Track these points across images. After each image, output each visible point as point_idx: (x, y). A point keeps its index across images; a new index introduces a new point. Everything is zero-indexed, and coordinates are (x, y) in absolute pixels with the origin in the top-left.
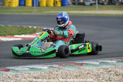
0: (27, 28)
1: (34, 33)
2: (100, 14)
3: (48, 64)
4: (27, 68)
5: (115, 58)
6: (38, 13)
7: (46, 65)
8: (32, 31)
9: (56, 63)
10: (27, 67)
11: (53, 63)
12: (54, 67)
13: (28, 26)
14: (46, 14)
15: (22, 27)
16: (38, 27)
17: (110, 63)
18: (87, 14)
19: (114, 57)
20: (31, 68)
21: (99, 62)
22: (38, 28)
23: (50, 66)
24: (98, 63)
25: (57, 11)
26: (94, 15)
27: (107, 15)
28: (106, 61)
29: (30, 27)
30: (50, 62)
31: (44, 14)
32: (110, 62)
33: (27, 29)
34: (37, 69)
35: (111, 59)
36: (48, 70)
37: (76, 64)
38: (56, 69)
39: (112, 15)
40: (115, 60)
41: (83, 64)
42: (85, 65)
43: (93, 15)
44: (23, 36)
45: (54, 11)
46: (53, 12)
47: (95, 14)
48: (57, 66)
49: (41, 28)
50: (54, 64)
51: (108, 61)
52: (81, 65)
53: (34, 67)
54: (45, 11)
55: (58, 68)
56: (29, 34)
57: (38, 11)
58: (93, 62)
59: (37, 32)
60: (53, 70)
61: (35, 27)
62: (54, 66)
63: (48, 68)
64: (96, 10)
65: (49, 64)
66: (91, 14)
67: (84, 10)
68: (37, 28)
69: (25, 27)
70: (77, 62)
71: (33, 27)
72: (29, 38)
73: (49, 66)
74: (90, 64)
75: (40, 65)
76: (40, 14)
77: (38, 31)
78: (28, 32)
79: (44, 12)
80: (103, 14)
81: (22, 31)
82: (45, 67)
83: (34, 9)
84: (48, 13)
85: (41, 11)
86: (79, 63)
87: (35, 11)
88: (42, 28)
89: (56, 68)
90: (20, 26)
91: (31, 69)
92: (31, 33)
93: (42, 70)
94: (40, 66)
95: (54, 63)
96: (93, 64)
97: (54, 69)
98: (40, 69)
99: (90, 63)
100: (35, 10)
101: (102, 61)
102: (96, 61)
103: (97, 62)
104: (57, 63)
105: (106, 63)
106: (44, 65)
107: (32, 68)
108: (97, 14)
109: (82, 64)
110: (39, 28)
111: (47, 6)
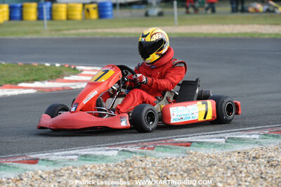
0: (41, 67)
1: (58, 77)
4: (75, 155)
7: (110, 146)
8: (54, 74)
10: (72, 152)
12: (131, 152)
13: (42, 63)
15: (29, 64)
16: (63, 64)
17: (248, 139)
20: (82, 156)
21: (224, 138)
22: (64, 66)
23: (123, 150)
24: (223, 140)
27: (202, 36)
28: (238, 136)
29: (47, 65)
32: (248, 137)
33: (42, 69)
35: (245, 131)
36: (121, 158)
37: (176, 143)
41: (191, 142)
42: (196, 144)
44: (37, 84)
45: (87, 29)
48: (137, 149)
49: (70, 67)
51: (243, 136)
52: (187, 146)
54: (68, 30)
55: (141, 153)
56: (49, 81)
57: (53, 30)
59: (64, 76)
61: (58, 65)
62: (130, 149)
63: (119, 154)
64: (174, 25)
68: (61, 66)
69: (36, 64)
71: (52, 64)
72: (50, 89)
73: (120, 149)
74: (207, 143)
77: (66, 73)
78: (47, 75)
79: (67, 32)
81: (31, 73)
82: (112, 153)
83: (43, 25)
85: (59, 30)
86: (181, 142)
87: (46, 31)
88: (73, 67)
89: (135, 153)
90: (25, 64)
91: (83, 158)
92: (52, 78)
93: (108, 159)
94: (100, 150)
96: (213, 143)
97: (134, 155)
98: (103, 158)
99: (206, 140)
100: (46, 28)
102: (216, 136)
103: (221, 138)
105: (239, 139)
107: (85, 156)
109: (188, 144)
110: (67, 66)
111: (68, 19)
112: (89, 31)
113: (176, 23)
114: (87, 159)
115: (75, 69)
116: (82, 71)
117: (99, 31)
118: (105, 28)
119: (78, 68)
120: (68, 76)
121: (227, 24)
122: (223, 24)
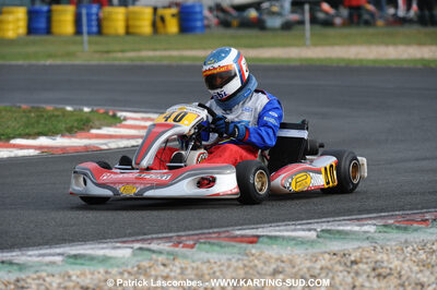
0: (56, 113)
1: (83, 129)
2: (319, 60)
3: (133, 241)
4: (59, 254)
5: (375, 215)
6: (95, 60)
7: (124, 242)
8: (76, 124)
9: (160, 236)
10: (58, 250)
11: (149, 236)
12: (153, 252)
13: (61, 106)
14: (125, 63)
15: (38, 108)
16: (95, 109)
17: (354, 233)
18: (273, 59)
19: (369, 212)
20: (70, 257)
21: (315, 230)
22: (97, 111)
23: (141, 249)
24: (313, 235)
25: (165, 49)
26: (298, 63)
27: (342, 64)
28: (341, 228)
29: (69, 108)
30: (139, 234)
31: (117, 63)
32: (357, 228)
33: (58, 116)
34: (92, 258)
35: (358, 220)
36: (134, 261)
37: (235, 238)
38: (161, 258)
39: (361, 60)
40: (374, 222)
41: (258, 237)
42: (266, 240)
43: (292, 64)
44: (43, 141)
45: (155, 50)
46: (149, 55)
47: (301, 60)
48: (165, 246)
49: (106, 113)
50: (153, 239)
51: (348, 228)
52: (251, 242)
53: (82, 252)
54: (122, 51)
55: (169, 253)
56: (63, 136)
57: (96, 52)
58: (295, 230)
59: (92, 128)
60: (151, 259)
61: (86, 109)
62: (154, 246)
63: (134, 255)
64: (304, 45)
65: (138, 241)
66: (288, 60)
67: (261, 46)
68: (92, 111)
69: (50, 107)
70: (238, 233)
71: (78, 107)
72: (63, 149)
73: (137, 245)
74: (283, 238)
75: (105, 245)
76: (103, 62)
77: (97, 123)
78: (62, 126)
79: (120, 55)
80: (330, 59)
81: (38, 122)
82: (123, 252)
83: (82, 43)
84: (131, 59)
85: (108, 52)
86: (242, 236)
87: (87, 53)
88: (111, 114)
89: (160, 253)
90: (33, 107)
91: (72, 260)
92: (70, 131)
93: (112, 261)
94: (103, 248)
95: (154, 236)
96: (294, 239)
97: (154, 256)
98: (105, 260)
99: (286, 234)
100: (86, 47)
101: (325, 227)
102: (304, 227)
103: (310, 230)
104: (164, 235)
105: (339, 232)
106: (118, 245)
107: (75, 257)
108: (306, 60)
109: (254, 240)
110: (102, 111)
111: (128, 32)
112: (158, 53)
113: (308, 42)
114: (79, 261)
115: (114, 116)
116: (125, 119)
117: (175, 53)
118: (186, 49)
119: (119, 114)
120: (99, 128)
121: (395, 44)
122: (387, 44)
